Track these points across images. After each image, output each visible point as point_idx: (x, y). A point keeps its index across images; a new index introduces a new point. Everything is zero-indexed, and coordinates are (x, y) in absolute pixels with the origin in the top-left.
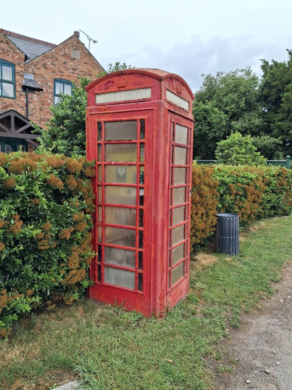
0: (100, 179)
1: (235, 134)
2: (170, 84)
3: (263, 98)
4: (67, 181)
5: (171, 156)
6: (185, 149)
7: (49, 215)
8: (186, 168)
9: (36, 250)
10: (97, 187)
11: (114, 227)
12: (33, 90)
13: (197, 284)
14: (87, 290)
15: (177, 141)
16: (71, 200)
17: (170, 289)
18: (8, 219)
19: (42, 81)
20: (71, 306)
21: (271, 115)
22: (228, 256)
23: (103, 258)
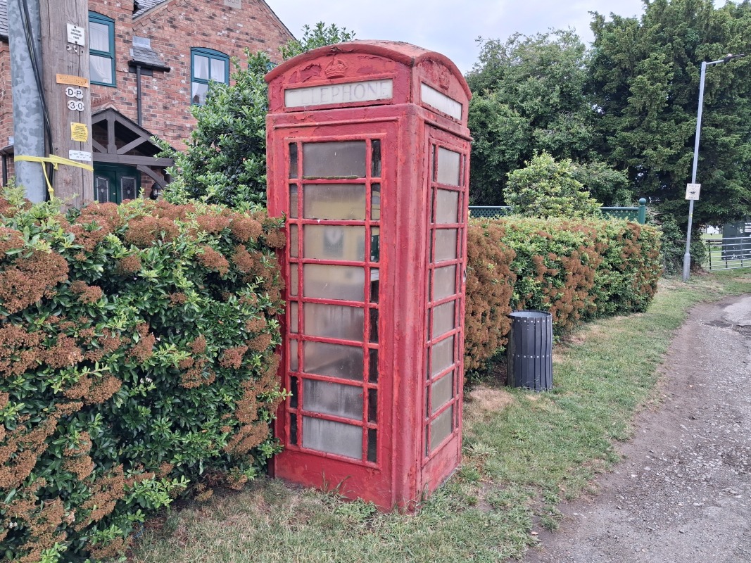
0: (295, 250)
1: (541, 158)
2: (427, 71)
3: (594, 86)
4: (233, 257)
5: (430, 208)
6: (456, 194)
7: (203, 322)
8: (457, 229)
9: (177, 389)
10: (288, 266)
11: (322, 341)
12: (150, 69)
13: (474, 446)
14: (270, 462)
15: (441, 180)
16: (243, 292)
17: (427, 459)
18: (127, 333)
19: (168, 53)
20: (240, 491)
21: (610, 119)
22: (532, 391)
23: (300, 401)
